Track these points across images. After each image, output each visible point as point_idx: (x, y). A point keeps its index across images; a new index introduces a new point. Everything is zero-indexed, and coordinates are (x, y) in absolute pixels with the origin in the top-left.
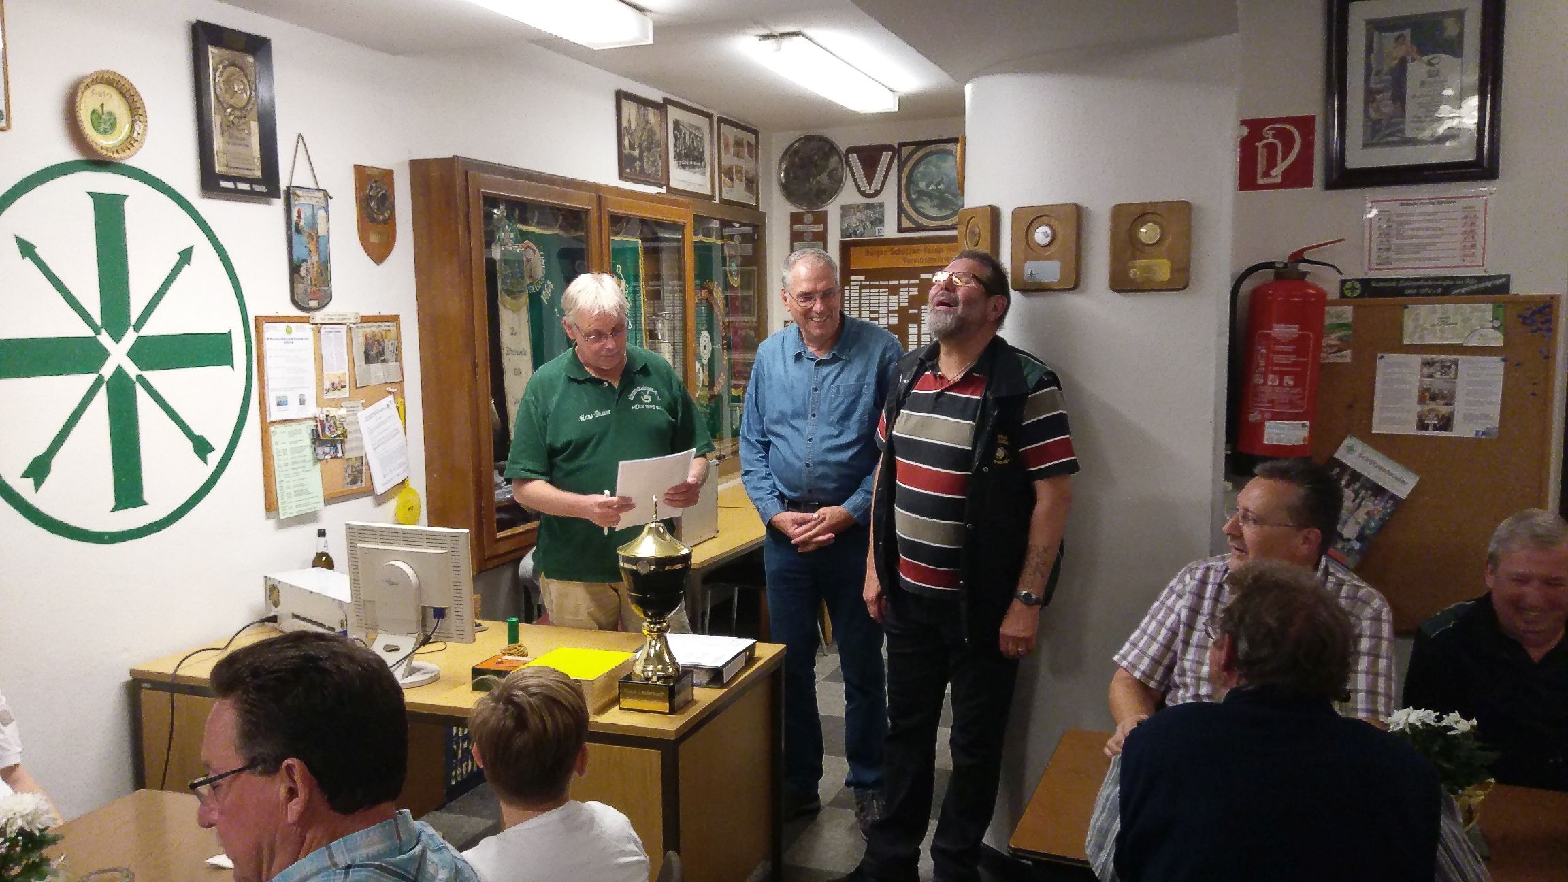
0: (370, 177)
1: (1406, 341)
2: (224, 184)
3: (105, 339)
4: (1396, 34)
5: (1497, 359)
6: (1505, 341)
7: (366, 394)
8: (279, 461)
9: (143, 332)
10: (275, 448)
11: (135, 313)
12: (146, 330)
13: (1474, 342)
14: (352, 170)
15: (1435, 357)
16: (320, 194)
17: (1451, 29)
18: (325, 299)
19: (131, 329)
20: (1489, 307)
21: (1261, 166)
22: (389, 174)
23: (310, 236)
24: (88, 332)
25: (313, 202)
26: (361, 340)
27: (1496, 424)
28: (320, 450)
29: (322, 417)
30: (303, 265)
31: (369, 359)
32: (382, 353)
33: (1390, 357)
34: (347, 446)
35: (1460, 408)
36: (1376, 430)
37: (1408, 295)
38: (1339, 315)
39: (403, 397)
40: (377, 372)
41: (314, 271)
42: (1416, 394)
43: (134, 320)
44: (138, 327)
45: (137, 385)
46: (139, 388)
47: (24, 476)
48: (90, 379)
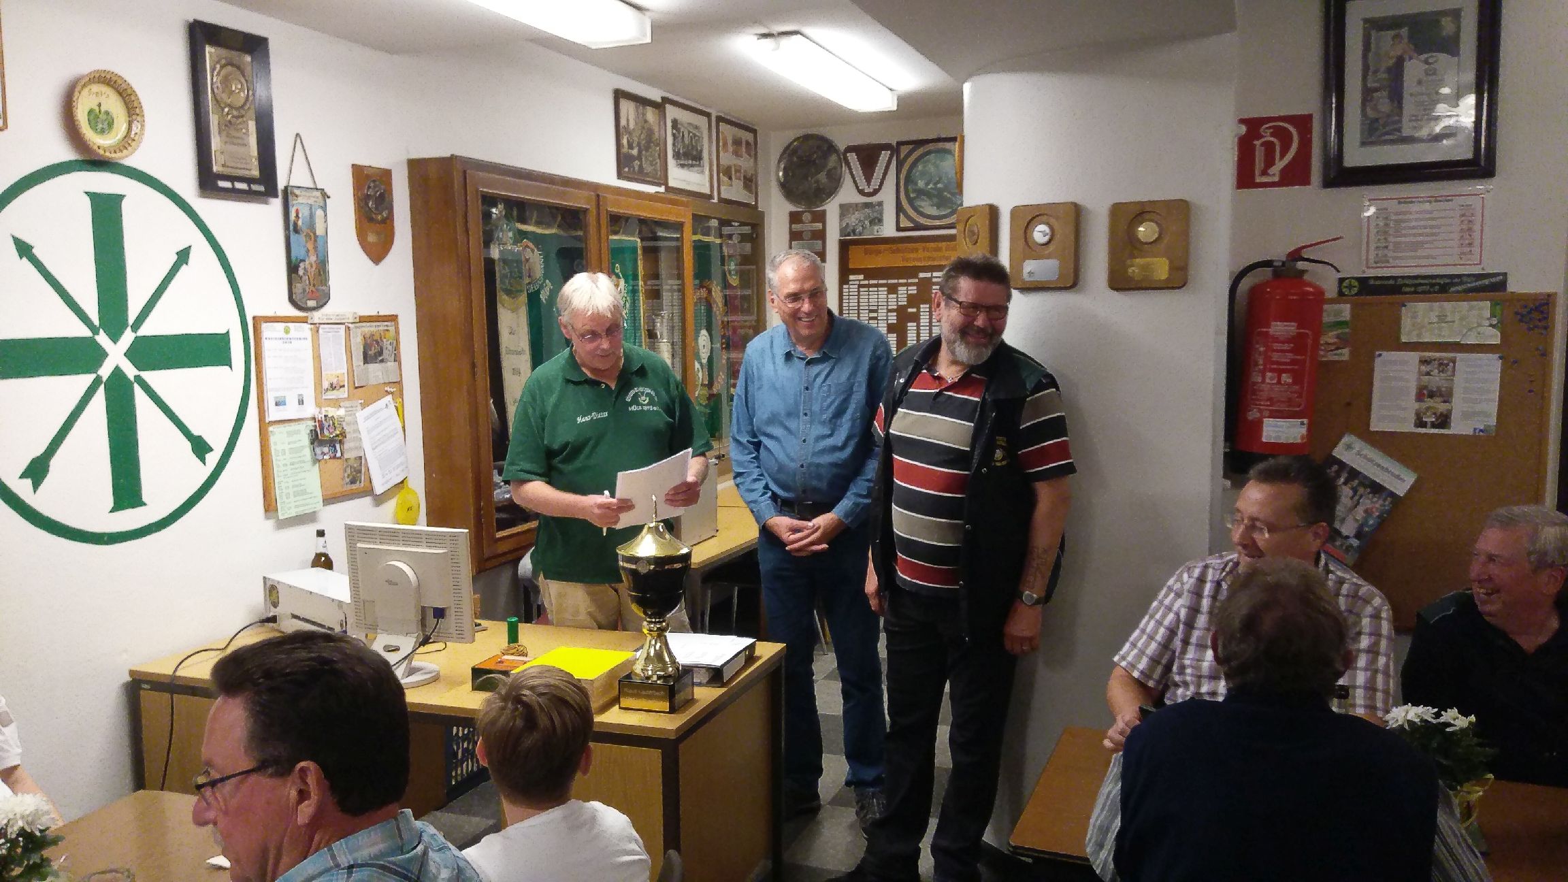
0: (368, 176)
1: (1404, 339)
2: (222, 184)
3: (103, 339)
4: (1393, 33)
5: (1493, 356)
6: (1503, 339)
7: (365, 394)
8: (274, 461)
9: (141, 332)
10: (274, 448)
11: (133, 313)
12: (144, 330)
13: (1472, 341)
14: (350, 169)
15: (1433, 354)
16: (318, 194)
17: (1448, 28)
18: (323, 298)
19: (129, 329)
20: (1487, 304)
21: (1259, 164)
22: (387, 173)
23: (308, 235)
24: (87, 332)
25: (311, 201)
26: (360, 339)
27: (1493, 421)
28: (318, 450)
29: (320, 416)
30: (302, 265)
31: (367, 359)
32: (381, 353)
33: (1388, 356)
34: (346, 446)
35: (1458, 406)
36: (1374, 427)
37: (1406, 293)
38: (1339, 313)
39: (402, 395)
40: (376, 372)
41: (312, 271)
42: (1413, 392)
43: (131, 320)
44: (136, 327)
45: (137, 387)
46: (138, 390)
47: (23, 476)
48: (87, 379)
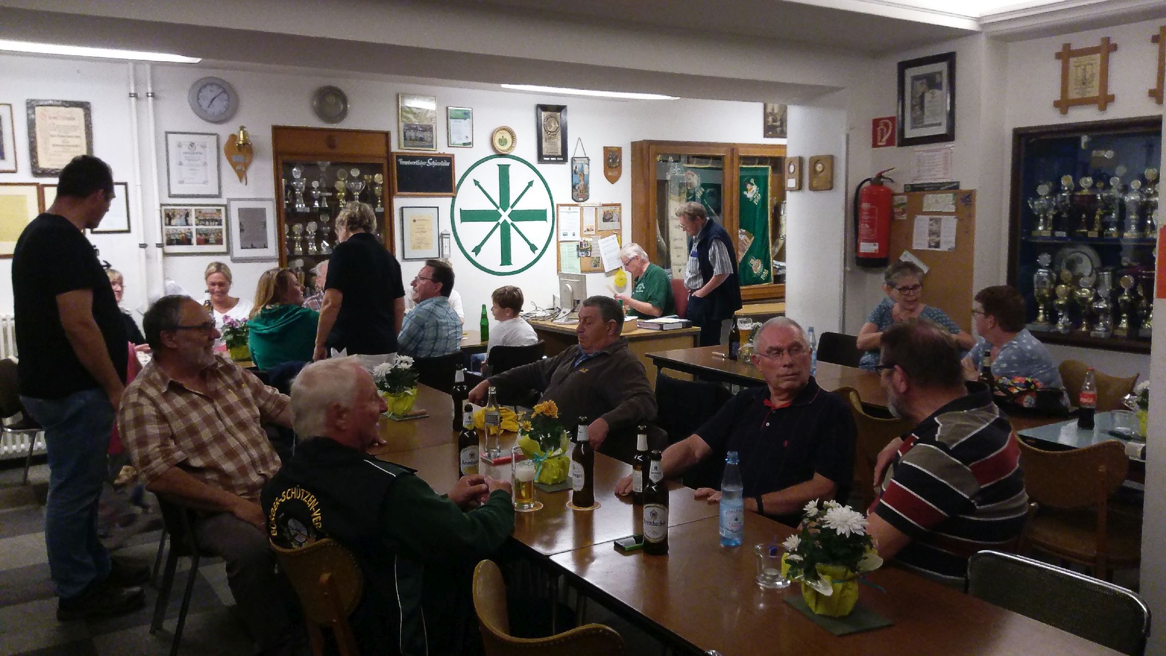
0: (610, 151)
1: (924, 210)
2: (545, 159)
3: (500, 211)
4: (921, 81)
5: (954, 217)
6: (956, 209)
7: (604, 234)
8: (562, 255)
9: (514, 209)
10: (561, 250)
11: (511, 202)
12: (515, 208)
13: (946, 210)
14: (602, 149)
15: (934, 217)
16: (586, 159)
17: (938, 80)
18: (586, 198)
19: (510, 208)
20: (951, 195)
21: (879, 138)
22: (619, 149)
23: (581, 175)
24: (495, 208)
25: (583, 162)
26: (602, 213)
27: (954, 245)
28: (580, 253)
29: (582, 241)
30: (577, 186)
31: (605, 220)
32: (612, 218)
33: (920, 217)
34: (592, 253)
35: (942, 239)
36: (915, 248)
37: (926, 191)
38: (902, 199)
39: (621, 235)
40: (609, 226)
41: (581, 188)
42: (927, 232)
43: (511, 205)
44: (512, 207)
45: (511, 226)
46: (511, 227)
47: (473, 251)
48: (495, 223)
